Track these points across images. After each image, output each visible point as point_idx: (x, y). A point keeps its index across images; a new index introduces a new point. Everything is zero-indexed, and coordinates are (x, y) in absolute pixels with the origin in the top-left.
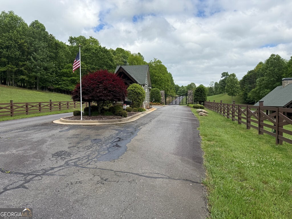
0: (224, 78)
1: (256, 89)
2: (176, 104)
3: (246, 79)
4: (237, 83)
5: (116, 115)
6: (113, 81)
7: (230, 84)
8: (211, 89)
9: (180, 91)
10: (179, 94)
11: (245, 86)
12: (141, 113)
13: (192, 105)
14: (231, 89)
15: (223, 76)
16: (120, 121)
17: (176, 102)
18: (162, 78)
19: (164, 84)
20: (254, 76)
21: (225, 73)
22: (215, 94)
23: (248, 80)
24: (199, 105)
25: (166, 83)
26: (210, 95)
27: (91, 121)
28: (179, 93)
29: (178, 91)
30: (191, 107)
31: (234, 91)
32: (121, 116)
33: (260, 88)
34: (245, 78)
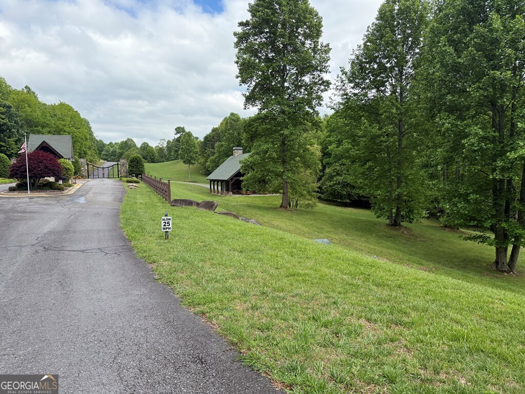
0: (179, 135)
1: (215, 156)
2: (104, 177)
3: (208, 141)
4: (194, 146)
5: (55, 189)
6: (50, 161)
7: (185, 147)
8: (161, 150)
9: (107, 152)
10: (105, 157)
11: (206, 151)
12: (71, 188)
13: (125, 179)
14: (187, 155)
15: (178, 133)
16: (62, 193)
17: (103, 174)
18: (76, 134)
19: (81, 144)
20: (218, 137)
21: (180, 127)
22: (168, 159)
23: (211, 143)
24: (135, 179)
25: (84, 143)
26: (160, 162)
27: (37, 193)
28: (104, 155)
29: (103, 153)
30: (124, 181)
31: (191, 157)
32: (60, 190)
33: (219, 156)
34: (206, 138)
